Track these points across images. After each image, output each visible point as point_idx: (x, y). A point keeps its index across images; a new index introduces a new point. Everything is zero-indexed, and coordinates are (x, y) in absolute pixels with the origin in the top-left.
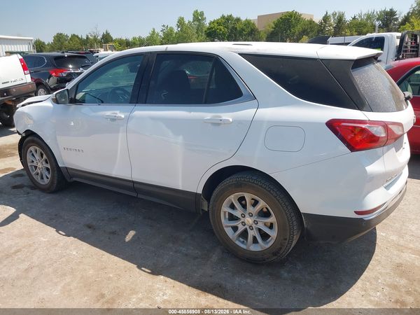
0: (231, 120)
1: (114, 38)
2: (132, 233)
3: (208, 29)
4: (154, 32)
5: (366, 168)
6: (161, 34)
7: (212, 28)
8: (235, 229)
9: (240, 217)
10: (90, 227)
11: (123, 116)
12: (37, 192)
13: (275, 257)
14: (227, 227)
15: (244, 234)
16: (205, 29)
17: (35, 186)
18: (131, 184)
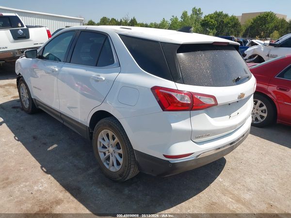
0: (104, 79)
1: (138, 22)
2: (55, 146)
3: (203, 21)
4: (164, 20)
5: (172, 124)
6: (170, 22)
7: (205, 20)
8: (105, 154)
9: (107, 146)
10: (34, 138)
11: (57, 70)
12: (23, 112)
13: (121, 178)
14: (101, 152)
15: (108, 159)
16: (201, 21)
17: (23, 109)
18: (60, 115)
